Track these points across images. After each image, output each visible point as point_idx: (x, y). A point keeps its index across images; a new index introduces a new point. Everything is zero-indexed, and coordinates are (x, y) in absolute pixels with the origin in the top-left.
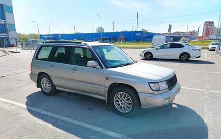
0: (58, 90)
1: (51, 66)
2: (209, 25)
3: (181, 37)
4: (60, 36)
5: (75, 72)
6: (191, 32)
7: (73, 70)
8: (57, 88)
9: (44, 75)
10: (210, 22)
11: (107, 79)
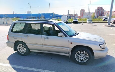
0: (32, 52)
1: (26, 36)
2: (83, 11)
3: (71, 17)
4: (6, 15)
5: (46, 40)
6: (75, 14)
7: (45, 39)
8: (30, 50)
9: (20, 42)
10: (83, 10)
11: (71, 43)
